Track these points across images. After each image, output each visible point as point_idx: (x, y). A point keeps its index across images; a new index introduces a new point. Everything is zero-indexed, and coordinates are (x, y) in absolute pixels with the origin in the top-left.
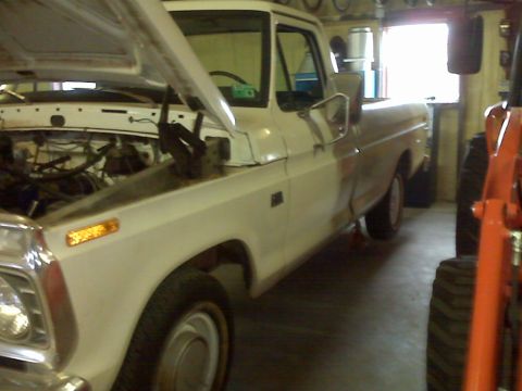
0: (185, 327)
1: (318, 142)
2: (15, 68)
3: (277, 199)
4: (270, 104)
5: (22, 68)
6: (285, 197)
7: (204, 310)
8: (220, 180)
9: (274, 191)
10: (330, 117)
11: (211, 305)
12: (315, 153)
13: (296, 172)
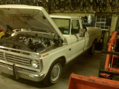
0: (55, 67)
1: (77, 40)
2: (31, 27)
3: (70, 50)
4: (70, 34)
5: (32, 27)
6: (71, 49)
7: (58, 64)
8: (62, 47)
9: (70, 48)
10: (80, 35)
11: (59, 64)
12: (77, 41)
13: (73, 45)
